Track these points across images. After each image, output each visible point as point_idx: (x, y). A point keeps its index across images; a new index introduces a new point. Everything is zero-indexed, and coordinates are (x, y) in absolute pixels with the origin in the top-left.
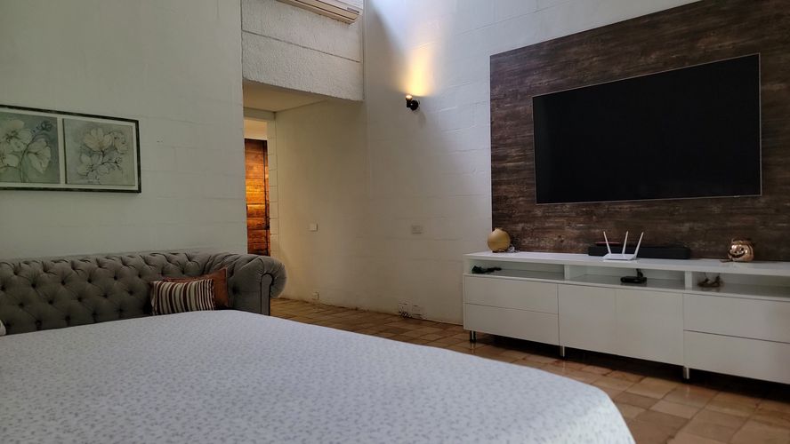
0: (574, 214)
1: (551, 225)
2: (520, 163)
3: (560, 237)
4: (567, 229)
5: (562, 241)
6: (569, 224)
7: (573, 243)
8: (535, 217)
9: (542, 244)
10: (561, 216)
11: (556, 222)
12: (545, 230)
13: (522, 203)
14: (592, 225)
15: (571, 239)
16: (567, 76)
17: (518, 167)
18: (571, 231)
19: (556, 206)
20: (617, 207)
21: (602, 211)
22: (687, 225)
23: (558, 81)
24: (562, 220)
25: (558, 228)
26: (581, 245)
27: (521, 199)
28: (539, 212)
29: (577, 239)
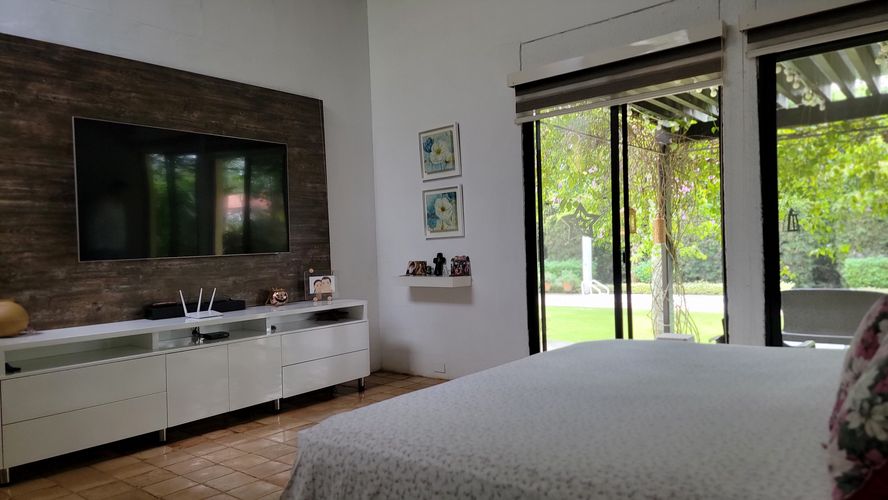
0: (114, 274)
1: (82, 289)
2: (23, 202)
3: (95, 303)
4: (105, 292)
5: (99, 309)
6: (108, 287)
7: (115, 309)
8: (53, 281)
9: (67, 316)
10: (96, 277)
11: (89, 285)
12: (72, 297)
13: (29, 260)
14: (140, 286)
15: (112, 305)
16: (97, 102)
17: (19, 207)
18: (110, 294)
19: (89, 264)
20: (167, 264)
21: (149, 269)
22: (231, 279)
23: (84, 104)
24: (98, 281)
25: (92, 292)
26: (125, 310)
27: (26, 254)
28: (60, 273)
29: (120, 303)
